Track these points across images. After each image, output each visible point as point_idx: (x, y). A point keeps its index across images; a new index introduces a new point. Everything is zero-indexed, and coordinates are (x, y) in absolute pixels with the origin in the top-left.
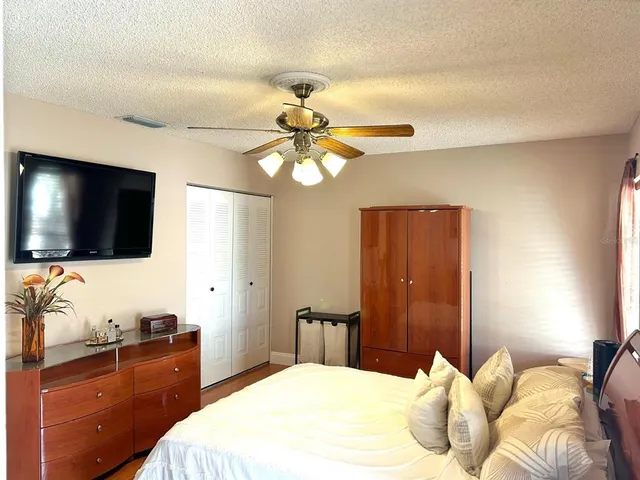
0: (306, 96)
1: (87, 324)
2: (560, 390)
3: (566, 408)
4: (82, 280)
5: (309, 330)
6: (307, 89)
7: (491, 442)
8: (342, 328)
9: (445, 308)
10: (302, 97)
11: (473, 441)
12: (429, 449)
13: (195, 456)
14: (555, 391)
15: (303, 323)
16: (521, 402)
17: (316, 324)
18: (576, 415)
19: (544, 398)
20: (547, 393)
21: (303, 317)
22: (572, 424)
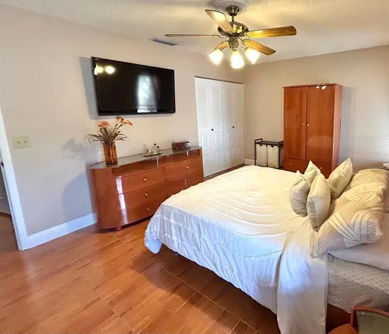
0: (235, 15)
1: (145, 146)
2: (375, 183)
3: (375, 195)
4: (131, 124)
5: (261, 149)
6: (235, 9)
7: (329, 213)
8: (276, 148)
9: (325, 138)
10: (233, 15)
11: (317, 213)
12: (298, 214)
13: (175, 214)
14: (372, 184)
15: (258, 146)
16: (351, 189)
17: (264, 146)
18: (379, 199)
19: (365, 188)
20: (367, 185)
21: (257, 143)
22: (376, 206)
